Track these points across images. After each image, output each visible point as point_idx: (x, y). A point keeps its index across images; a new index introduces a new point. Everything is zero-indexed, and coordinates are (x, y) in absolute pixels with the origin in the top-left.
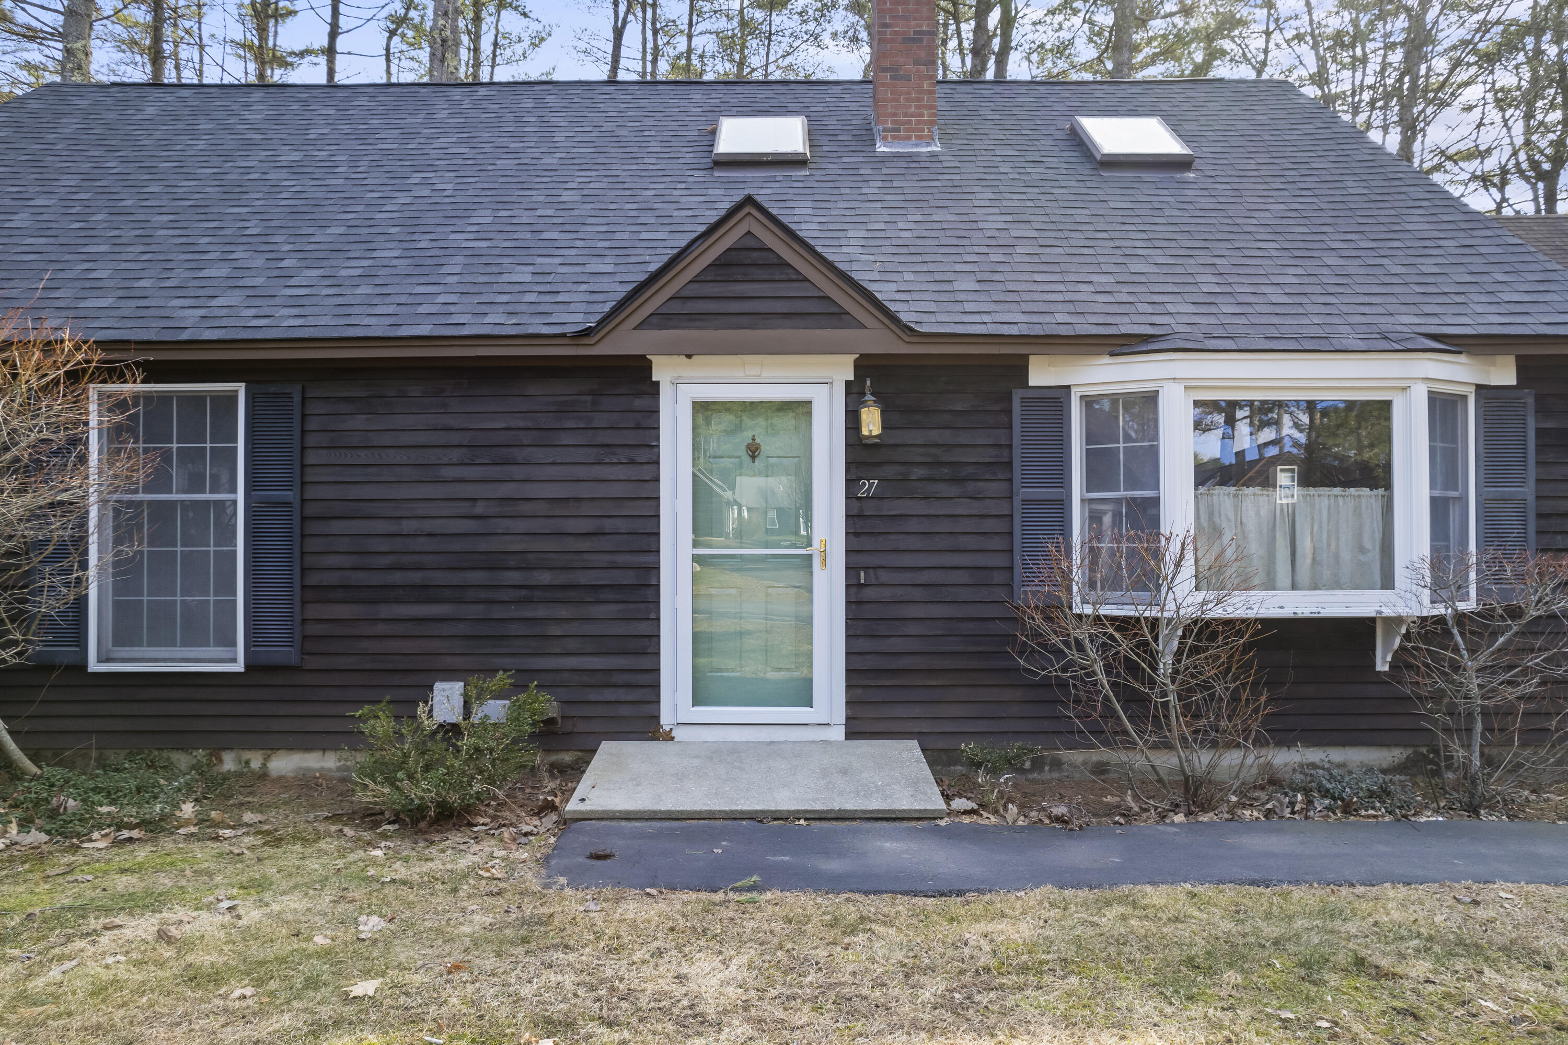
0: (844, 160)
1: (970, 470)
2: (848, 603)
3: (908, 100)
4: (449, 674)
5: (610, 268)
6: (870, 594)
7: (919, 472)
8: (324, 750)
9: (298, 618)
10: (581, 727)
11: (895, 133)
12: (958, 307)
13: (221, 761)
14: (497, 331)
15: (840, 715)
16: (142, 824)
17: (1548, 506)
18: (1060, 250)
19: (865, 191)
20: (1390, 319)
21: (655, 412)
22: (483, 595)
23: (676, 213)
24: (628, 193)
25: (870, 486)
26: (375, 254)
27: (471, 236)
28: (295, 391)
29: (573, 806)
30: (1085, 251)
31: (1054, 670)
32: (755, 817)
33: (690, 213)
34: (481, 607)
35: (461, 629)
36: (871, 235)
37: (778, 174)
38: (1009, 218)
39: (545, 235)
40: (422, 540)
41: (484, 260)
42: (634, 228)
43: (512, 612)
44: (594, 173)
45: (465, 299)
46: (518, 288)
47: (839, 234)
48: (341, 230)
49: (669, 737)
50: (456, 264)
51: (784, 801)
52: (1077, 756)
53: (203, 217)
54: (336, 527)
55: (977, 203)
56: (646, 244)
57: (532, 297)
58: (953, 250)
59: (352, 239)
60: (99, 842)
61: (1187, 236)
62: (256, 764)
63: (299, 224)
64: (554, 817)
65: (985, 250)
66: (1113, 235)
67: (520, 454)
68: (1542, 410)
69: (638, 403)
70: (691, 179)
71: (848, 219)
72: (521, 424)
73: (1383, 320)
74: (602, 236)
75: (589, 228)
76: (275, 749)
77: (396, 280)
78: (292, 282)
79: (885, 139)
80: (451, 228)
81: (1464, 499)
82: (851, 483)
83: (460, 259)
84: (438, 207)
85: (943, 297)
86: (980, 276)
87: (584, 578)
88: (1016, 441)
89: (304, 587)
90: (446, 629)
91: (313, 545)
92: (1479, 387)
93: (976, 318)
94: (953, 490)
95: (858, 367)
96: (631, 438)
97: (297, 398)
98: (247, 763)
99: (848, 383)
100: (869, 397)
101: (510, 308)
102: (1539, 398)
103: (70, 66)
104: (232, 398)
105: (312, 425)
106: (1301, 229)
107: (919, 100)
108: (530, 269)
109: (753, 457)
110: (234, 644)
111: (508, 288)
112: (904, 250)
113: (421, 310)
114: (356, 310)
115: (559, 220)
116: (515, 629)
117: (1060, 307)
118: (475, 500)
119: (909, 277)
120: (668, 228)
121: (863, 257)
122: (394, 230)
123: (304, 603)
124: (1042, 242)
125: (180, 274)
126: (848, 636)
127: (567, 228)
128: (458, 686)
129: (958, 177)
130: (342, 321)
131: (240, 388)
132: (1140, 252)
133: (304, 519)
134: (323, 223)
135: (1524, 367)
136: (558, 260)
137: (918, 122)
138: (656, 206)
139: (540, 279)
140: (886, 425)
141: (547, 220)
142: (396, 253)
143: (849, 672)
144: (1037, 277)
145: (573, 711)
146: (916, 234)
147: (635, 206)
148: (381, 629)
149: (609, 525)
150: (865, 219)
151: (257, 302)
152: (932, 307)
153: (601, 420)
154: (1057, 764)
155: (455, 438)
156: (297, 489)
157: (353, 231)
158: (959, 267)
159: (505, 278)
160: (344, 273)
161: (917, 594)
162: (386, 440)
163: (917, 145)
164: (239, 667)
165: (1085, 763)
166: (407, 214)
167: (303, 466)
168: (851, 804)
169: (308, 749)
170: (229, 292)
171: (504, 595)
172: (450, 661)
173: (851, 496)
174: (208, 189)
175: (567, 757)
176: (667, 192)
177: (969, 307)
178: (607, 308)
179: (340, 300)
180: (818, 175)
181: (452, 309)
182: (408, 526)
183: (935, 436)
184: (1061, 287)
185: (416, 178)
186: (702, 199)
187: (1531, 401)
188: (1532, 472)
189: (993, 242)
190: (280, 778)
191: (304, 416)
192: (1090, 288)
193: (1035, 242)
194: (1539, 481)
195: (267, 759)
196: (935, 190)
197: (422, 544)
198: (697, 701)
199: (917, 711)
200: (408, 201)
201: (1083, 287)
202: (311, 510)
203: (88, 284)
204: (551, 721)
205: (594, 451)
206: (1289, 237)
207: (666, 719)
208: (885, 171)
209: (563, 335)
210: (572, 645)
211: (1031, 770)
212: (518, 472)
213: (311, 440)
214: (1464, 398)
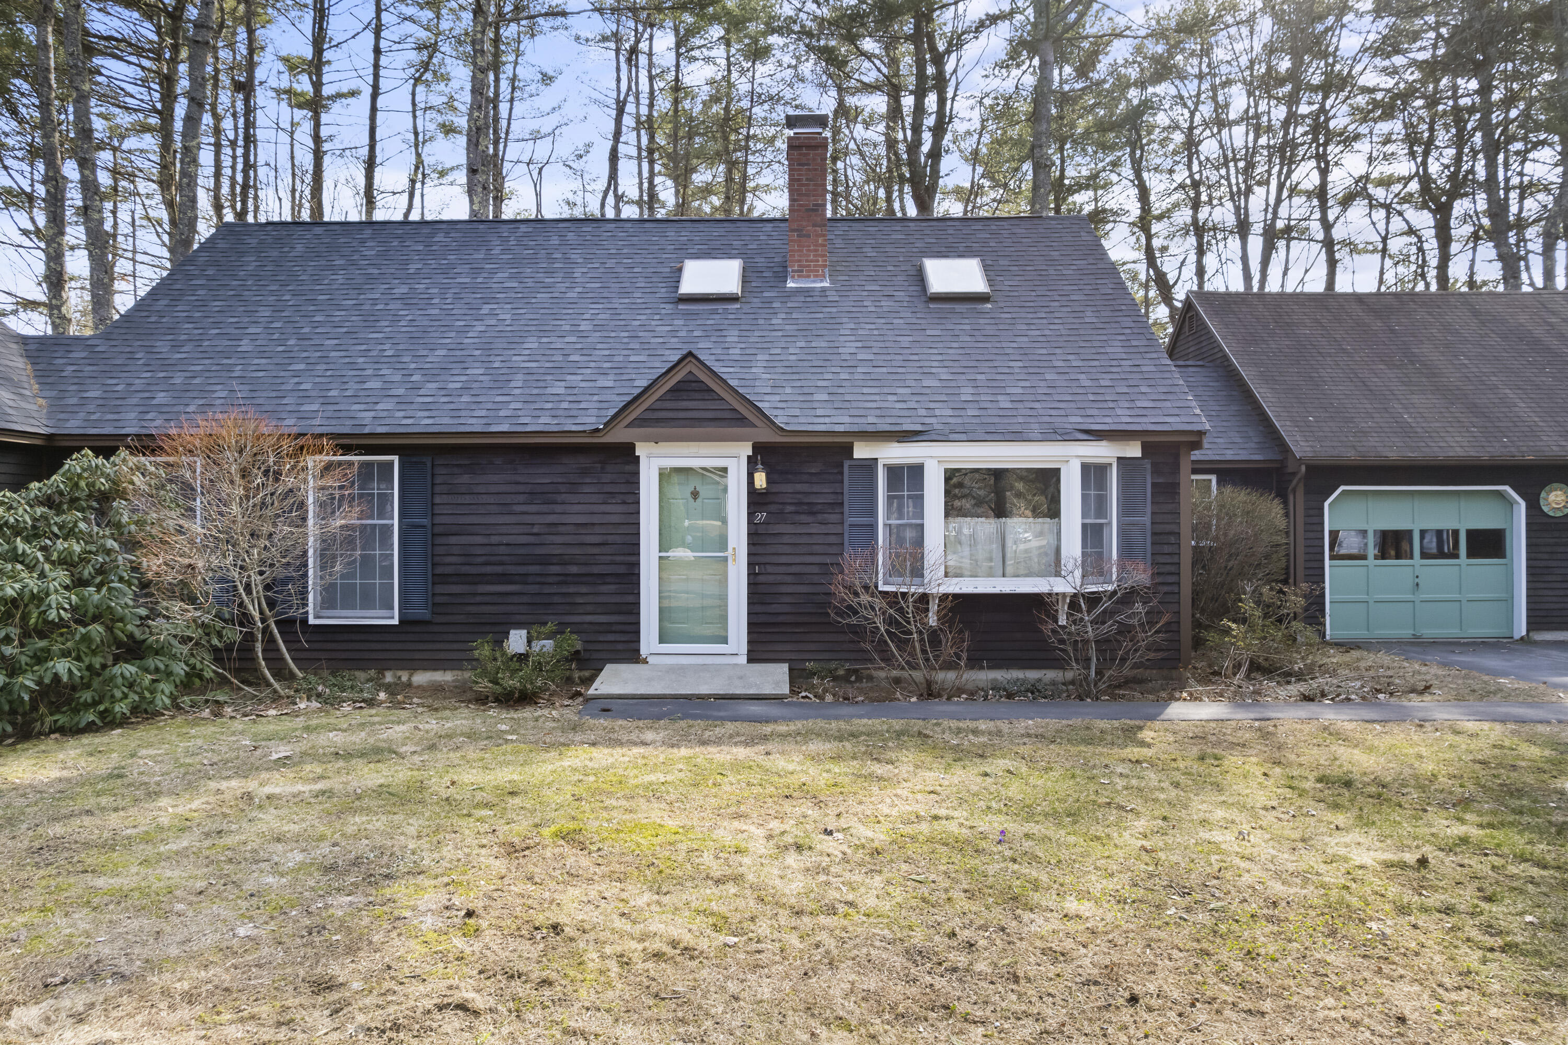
0: (766, 294)
1: (819, 507)
2: (749, 584)
3: (809, 251)
4: (519, 625)
5: (611, 384)
6: (761, 579)
7: (789, 508)
8: (445, 670)
9: (430, 594)
10: (595, 655)
11: (800, 274)
12: (812, 412)
13: (384, 676)
14: (547, 429)
15: (744, 648)
16: (364, 701)
17: (1160, 528)
18: (884, 370)
19: (774, 322)
20: (1064, 419)
21: (637, 473)
22: (539, 579)
23: (653, 340)
24: (623, 323)
25: (761, 516)
26: (468, 372)
27: (526, 358)
28: (428, 461)
29: (591, 691)
30: (900, 370)
31: (854, 621)
32: (688, 697)
33: (661, 340)
34: (537, 586)
35: (525, 599)
36: (771, 358)
37: (720, 307)
38: (860, 345)
39: (572, 358)
40: (502, 548)
41: (535, 377)
42: (626, 352)
43: (554, 589)
44: (601, 306)
45: (526, 406)
46: (557, 398)
47: (752, 358)
48: (443, 352)
49: (645, 662)
50: (518, 380)
51: (704, 690)
52: (882, 674)
53: (355, 341)
54: (453, 540)
55: (842, 332)
56: (633, 365)
57: (565, 405)
58: (819, 370)
59: (452, 359)
60: (347, 708)
61: (967, 357)
62: (404, 678)
63: (416, 347)
64: (581, 699)
65: (838, 370)
66: (921, 357)
67: (560, 498)
68: (1156, 471)
69: (628, 468)
70: (663, 311)
71: (759, 346)
72: (560, 480)
73: (1060, 419)
74: (606, 359)
75: (597, 352)
76: (416, 669)
77: (484, 391)
78: (421, 392)
79: (793, 277)
80: (513, 352)
81: (1110, 524)
82: (751, 515)
83: (520, 377)
84: (503, 334)
85: (805, 405)
86: (831, 390)
87: (596, 570)
88: (846, 491)
89: (433, 575)
90: (515, 599)
91: (440, 550)
92: (1119, 458)
93: (822, 420)
94: (809, 519)
95: (754, 448)
96: (623, 488)
97: (429, 465)
98: (400, 678)
99: (749, 457)
100: (760, 466)
101: (554, 413)
102: (1154, 465)
103: (187, 159)
104: (391, 464)
105: (438, 480)
106: (1044, 351)
107: (816, 251)
108: (563, 384)
109: (695, 499)
110: (392, 608)
111: (551, 398)
112: (789, 370)
113: (502, 413)
114: (463, 413)
115: (579, 346)
116: (556, 599)
117: (873, 412)
118: (533, 524)
119: (788, 390)
120: (647, 352)
121: (764, 376)
122: (477, 353)
123: (434, 584)
124: (875, 364)
125: (353, 386)
126: (749, 604)
127: (585, 352)
128: (524, 633)
129: (834, 310)
130: (456, 421)
131: (395, 459)
132: (933, 370)
133: (433, 535)
134: (432, 347)
135: (1145, 447)
136: (580, 378)
137: (815, 266)
138: (641, 334)
139: (569, 391)
140: (769, 481)
141: (572, 346)
142: (481, 371)
143: (750, 624)
144: (865, 390)
145: (591, 646)
146: (800, 357)
147: (626, 334)
148: (478, 599)
149: (610, 539)
150: (769, 345)
151: (403, 407)
152: (797, 412)
153: (606, 478)
154: (870, 678)
155: (521, 488)
156: (429, 517)
157: (451, 353)
158: (820, 383)
159: (549, 391)
160: (451, 386)
161: (789, 579)
162: (481, 489)
163: (814, 282)
164: (395, 622)
165: (887, 678)
166: (484, 340)
167: (433, 504)
168: (738, 691)
169: (435, 669)
170: (385, 400)
171: (550, 580)
172: (518, 618)
173: (750, 522)
174: (354, 318)
175: (587, 674)
176: (647, 323)
177: (819, 412)
178: (612, 412)
179: (452, 406)
180: (746, 309)
181: (520, 413)
182: (495, 539)
183: (799, 487)
184: (877, 398)
185: (486, 309)
186: (669, 328)
187: (1149, 466)
188: (1149, 509)
189: (845, 364)
190: (418, 687)
191: (433, 475)
192: (895, 398)
193: (870, 364)
194: (1153, 513)
195: (411, 675)
196: (818, 321)
197: (502, 550)
198: (661, 641)
199: (789, 647)
200: (483, 328)
201: (890, 398)
202: (437, 530)
203: (301, 394)
204: (577, 652)
205: (601, 496)
206: (1031, 357)
207: (644, 652)
208: (789, 305)
209: (584, 432)
210: (589, 608)
211: (855, 682)
212: (558, 508)
213: (438, 489)
214: (1111, 464)
